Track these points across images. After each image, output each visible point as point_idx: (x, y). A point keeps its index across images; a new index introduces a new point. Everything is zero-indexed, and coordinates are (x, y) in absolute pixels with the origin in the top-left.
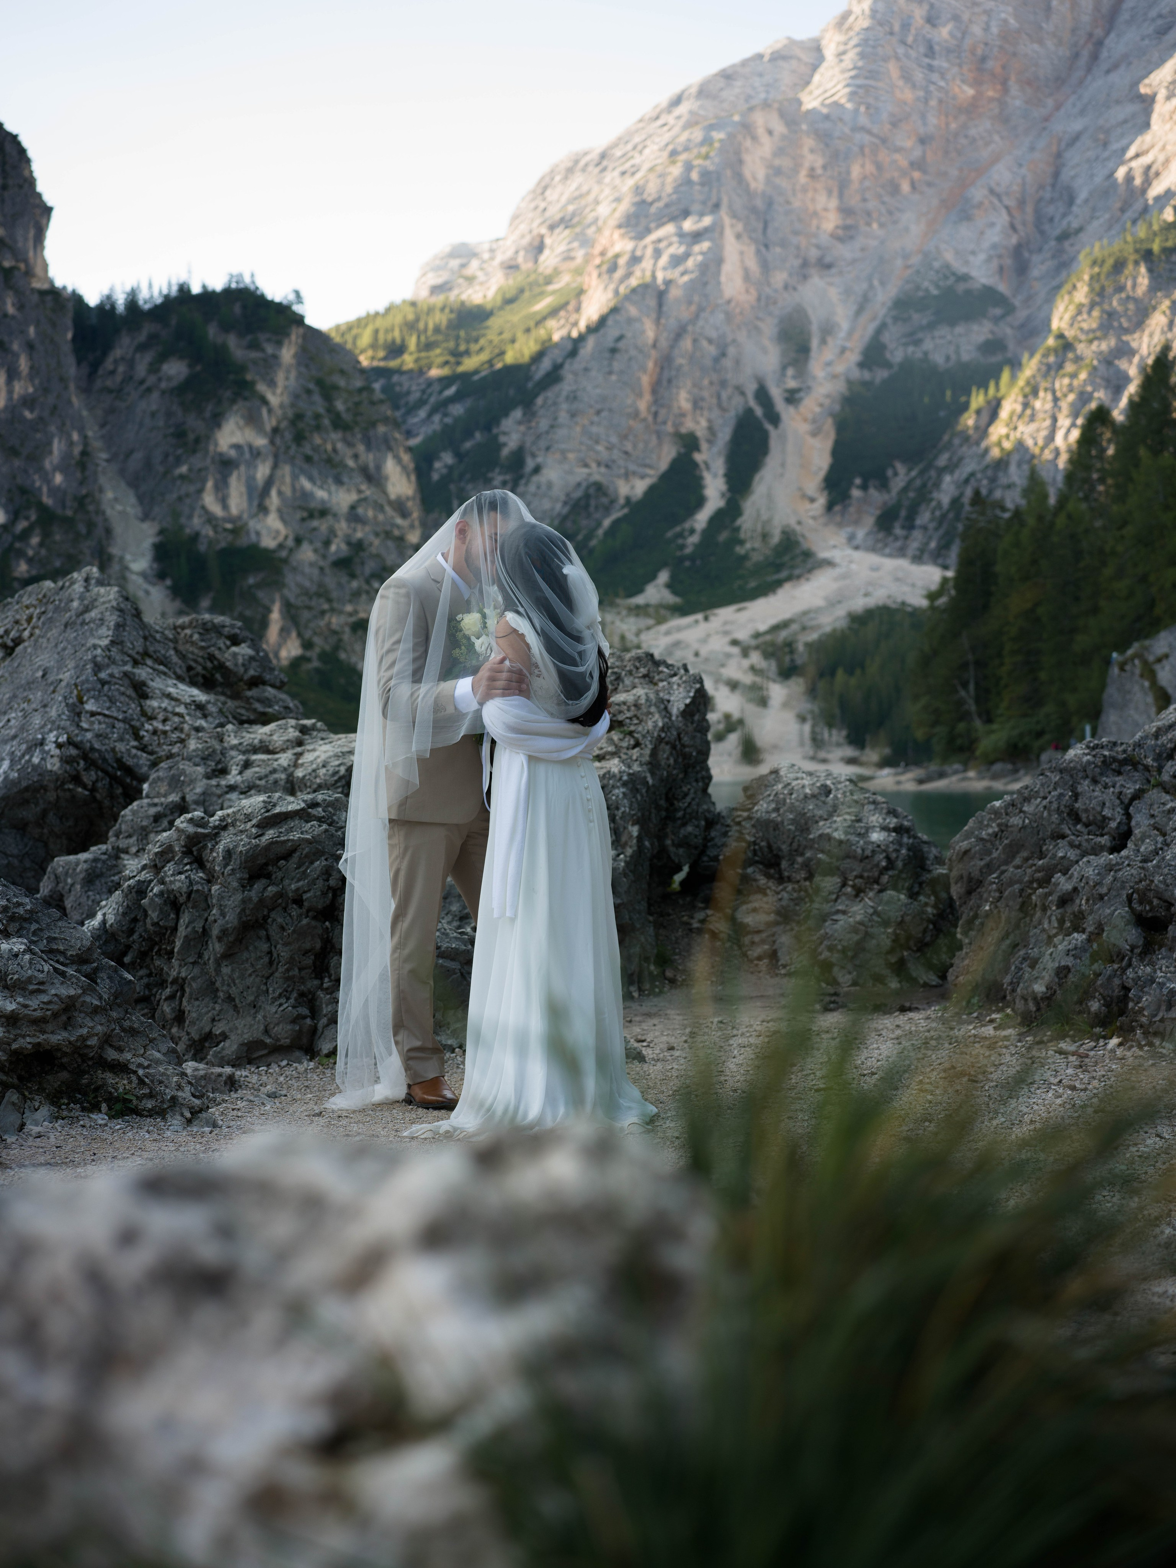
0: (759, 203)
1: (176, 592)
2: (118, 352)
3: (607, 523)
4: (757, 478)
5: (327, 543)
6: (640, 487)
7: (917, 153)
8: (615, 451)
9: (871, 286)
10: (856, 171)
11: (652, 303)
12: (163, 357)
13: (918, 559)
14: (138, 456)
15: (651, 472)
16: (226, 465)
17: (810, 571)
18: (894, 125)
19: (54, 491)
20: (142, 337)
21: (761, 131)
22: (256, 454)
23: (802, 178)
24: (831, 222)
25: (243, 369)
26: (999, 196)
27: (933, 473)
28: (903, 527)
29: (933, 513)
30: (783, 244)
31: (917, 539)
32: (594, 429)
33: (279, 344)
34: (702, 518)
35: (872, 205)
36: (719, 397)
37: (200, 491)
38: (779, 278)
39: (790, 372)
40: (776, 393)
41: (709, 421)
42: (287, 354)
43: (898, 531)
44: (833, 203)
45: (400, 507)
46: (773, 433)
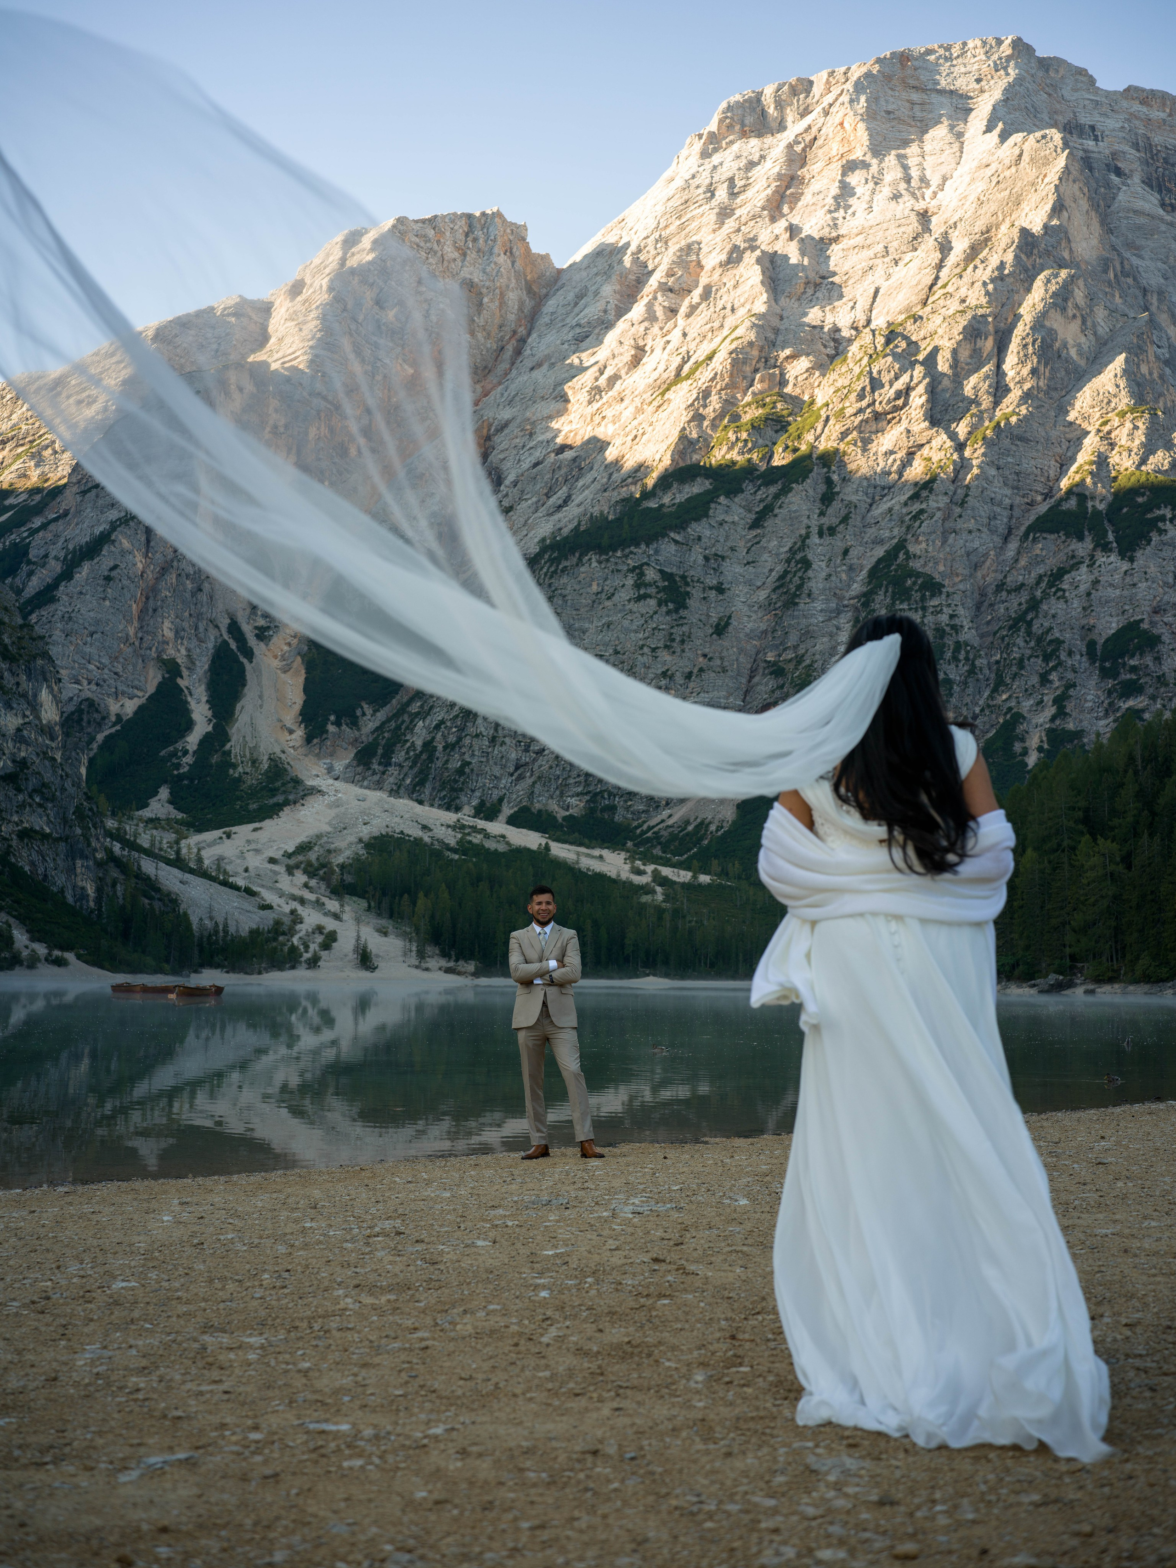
3: (100, 737)
4: (238, 707)
6: (130, 707)
8: (106, 671)
10: (312, 433)
11: (143, 538)
13: (395, 792)
15: (140, 694)
17: (303, 797)
27: (406, 717)
28: (380, 764)
29: (407, 753)
31: (392, 776)
32: (87, 649)
34: (193, 740)
35: (323, 465)
36: (197, 628)
39: (260, 611)
40: (247, 629)
41: (188, 650)
43: (375, 766)
46: (248, 666)
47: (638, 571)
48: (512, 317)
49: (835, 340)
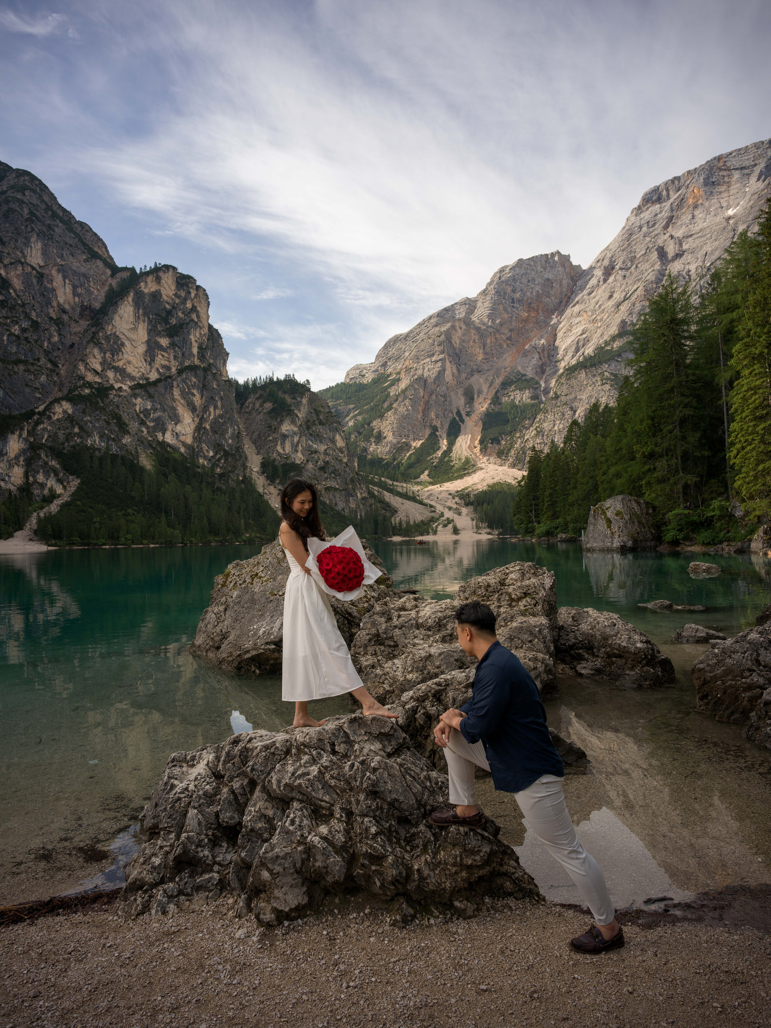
0: (457, 351)
1: (268, 478)
2: (250, 400)
3: (408, 455)
4: (457, 440)
5: (317, 462)
6: (419, 444)
7: (509, 334)
8: (411, 431)
9: (494, 378)
10: (489, 341)
11: (423, 384)
12: (265, 402)
14: (256, 433)
15: (422, 439)
16: (284, 437)
17: (475, 471)
18: (501, 325)
19: (229, 445)
20: (257, 396)
21: (458, 328)
22: (295, 433)
23: (471, 343)
24: (480, 357)
25: (290, 406)
26: (536, 349)
28: (505, 457)
29: (514, 452)
30: (465, 364)
31: (510, 460)
32: (404, 424)
33: (302, 398)
34: (439, 453)
35: (493, 352)
36: (444, 414)
37: (276, 445)
38: (464, 376)
39: (467, 406)
40: (463, 413)
41: (441, 422)
42: (304, 401)
43: (503, 458)
44: (481, 351)
45: (341, 450)
46: (462, 426)
47: (602, 374)
48: (564, 290)
49: (689, 275)
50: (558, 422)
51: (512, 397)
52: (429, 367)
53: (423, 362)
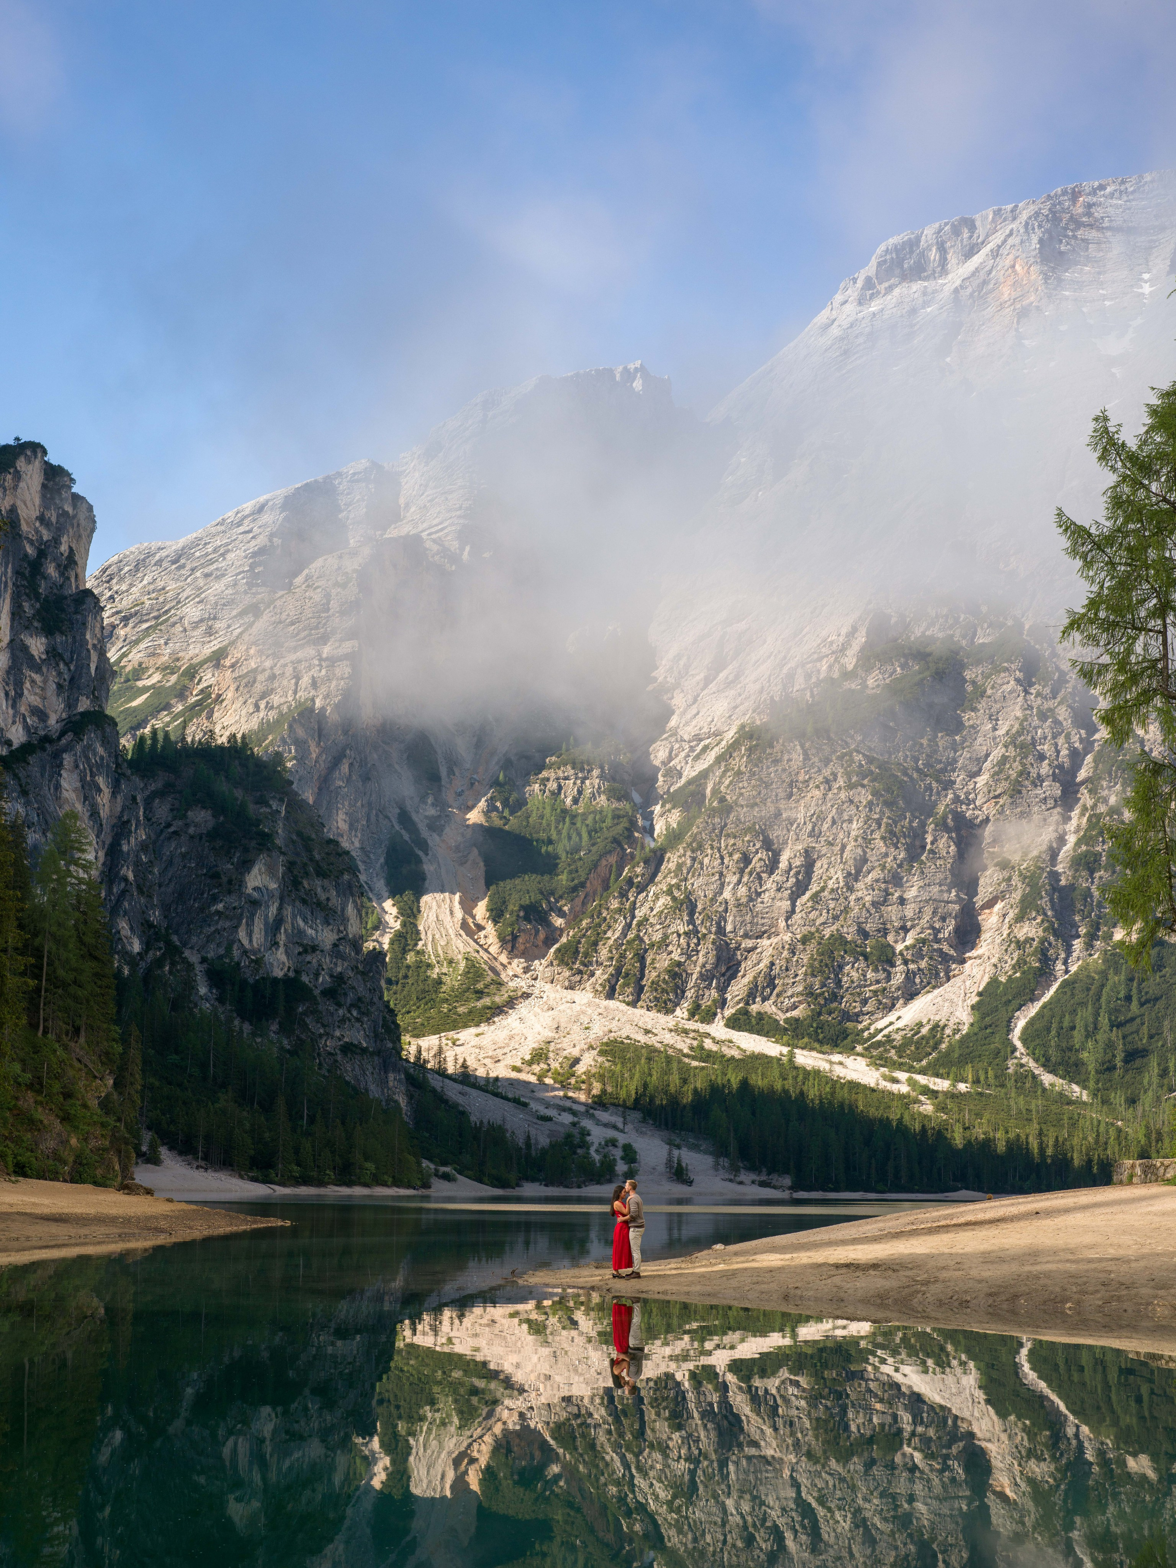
11: (316, 726)
12: (186, 805)
16: (252, 905)
22: (272, 896)
25: (257, 821)
28: (582, 963)
29: (610, 951)
31: (595, 975)
33: (281, 801)
34: (382, 938)
36: (368, 819)
37: (237, 927)
39: (427, 799)
40: (419, 820)
41: (362, 842)
42: (284, 810)
43: (577, 966)
46: (424, 858)
47: (845, 760)
50: (731, 878)
51: (552, 785)
52: (314, 672)
53: (293, 657)
